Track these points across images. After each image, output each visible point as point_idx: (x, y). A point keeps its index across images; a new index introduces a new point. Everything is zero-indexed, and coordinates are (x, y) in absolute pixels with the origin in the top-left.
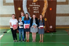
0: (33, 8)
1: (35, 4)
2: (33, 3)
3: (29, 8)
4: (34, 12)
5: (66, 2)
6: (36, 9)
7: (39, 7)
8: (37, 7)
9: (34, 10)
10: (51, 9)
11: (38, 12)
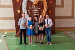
0: (33, 10)
1: (35, 6)
2: (33, 6)
3: (29, 11)
4: (34, 14)
5: (61, 5)
6: (36, 11)
7: (39, 9)
8: (37, 9)
9: (34, 12)
10: (50, 12)
11: (38, 15)
